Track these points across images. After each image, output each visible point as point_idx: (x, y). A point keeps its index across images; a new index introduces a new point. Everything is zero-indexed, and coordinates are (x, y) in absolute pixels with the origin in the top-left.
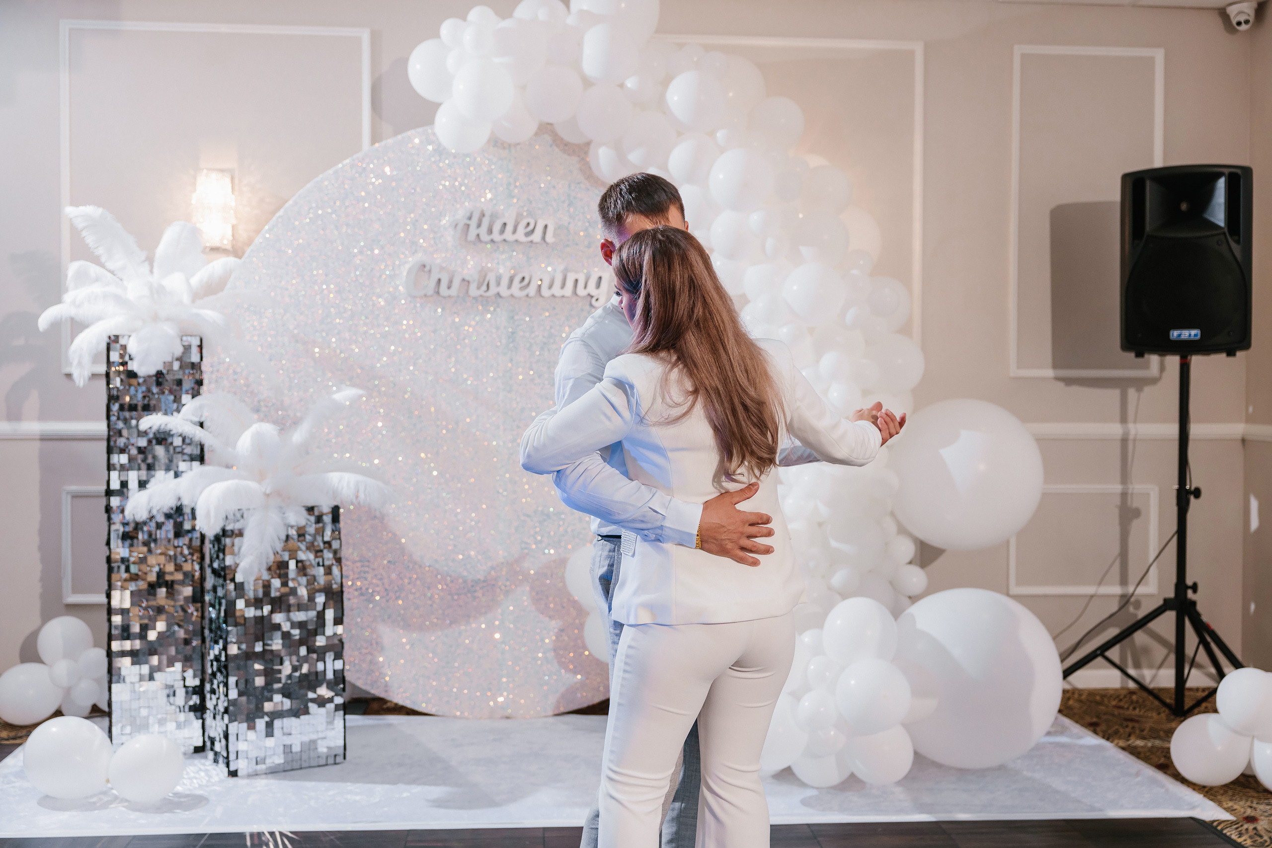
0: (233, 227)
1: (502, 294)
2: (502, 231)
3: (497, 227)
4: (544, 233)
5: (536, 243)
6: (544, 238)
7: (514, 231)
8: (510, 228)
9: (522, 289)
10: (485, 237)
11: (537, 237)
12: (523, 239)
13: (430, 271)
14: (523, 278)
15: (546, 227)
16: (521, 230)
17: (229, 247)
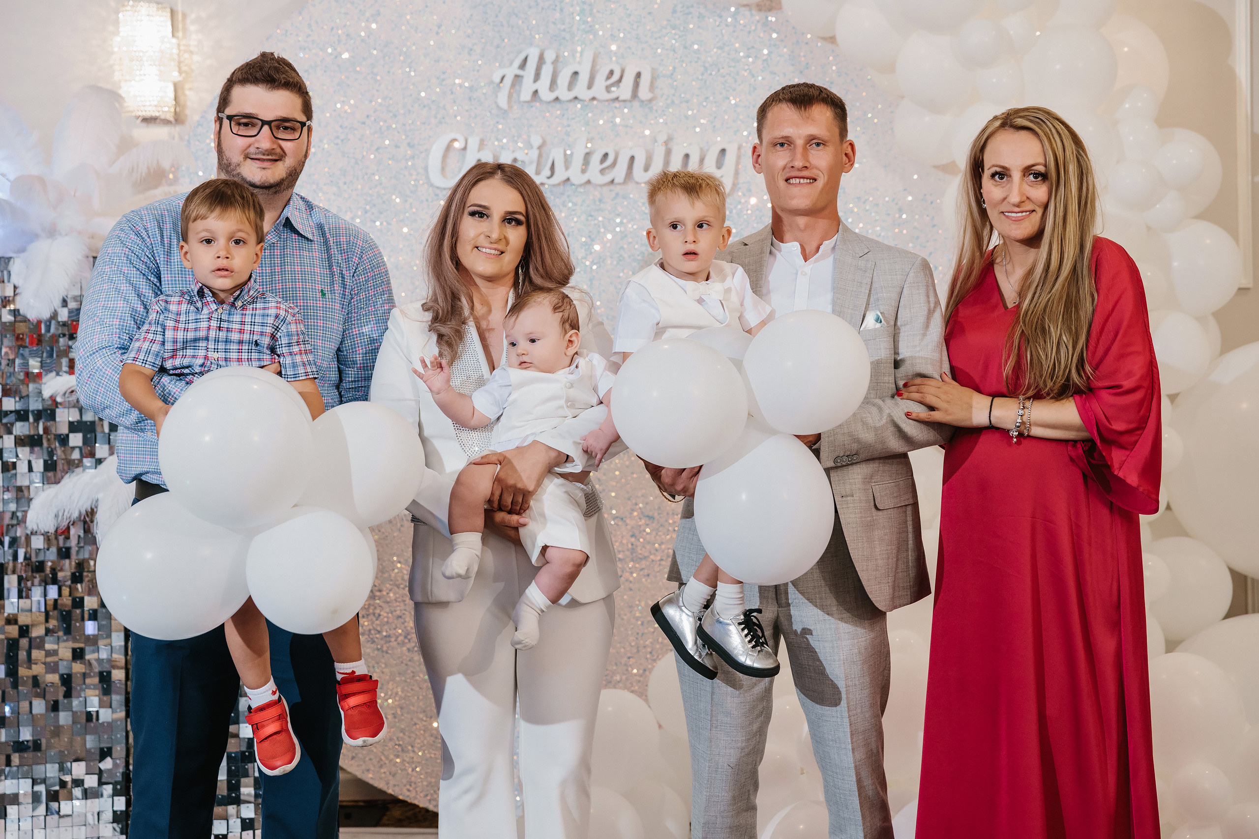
0: (176, 85)
1: (574, 180)
2: (571, 86)
3: (564, 79)
4: (636, 85)
5: (624, 101)
6: (635, 95)
7: (590, 87)
8: (584, 78)
9: (602, 172)
10: (546, 95)
11: (625, 91)
12: (603, 95)
13: (465, 149)
14: (606, 155)
15: (639, 75)
16: (601, 82)
17: (170, 117)
